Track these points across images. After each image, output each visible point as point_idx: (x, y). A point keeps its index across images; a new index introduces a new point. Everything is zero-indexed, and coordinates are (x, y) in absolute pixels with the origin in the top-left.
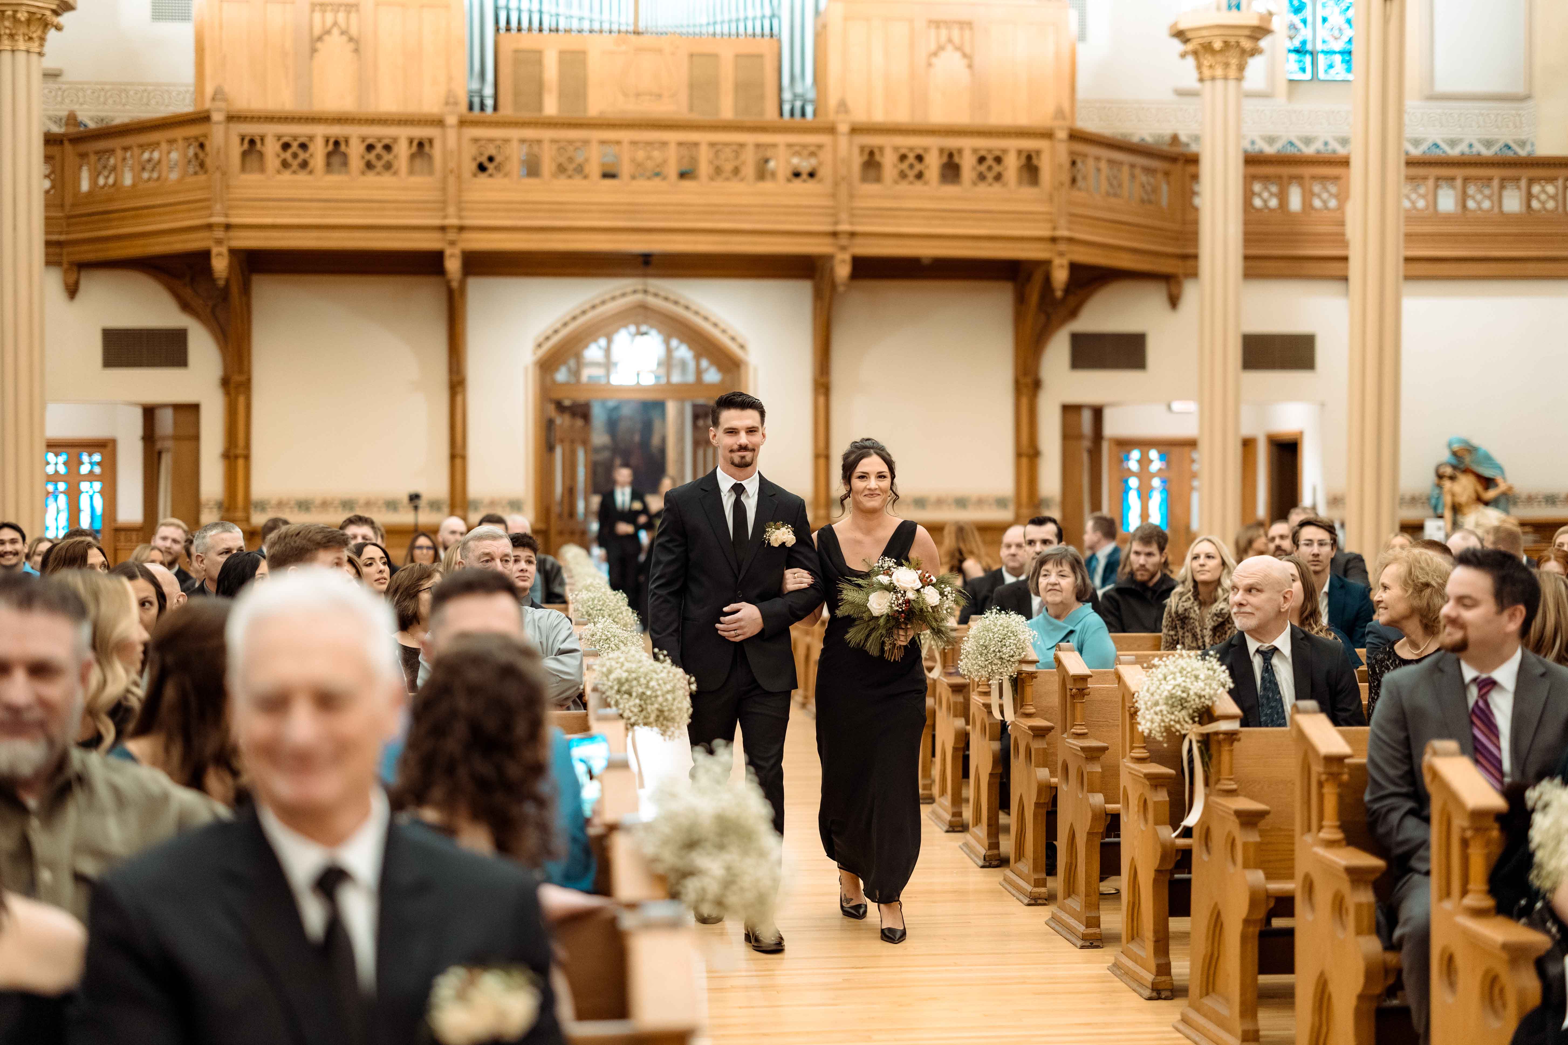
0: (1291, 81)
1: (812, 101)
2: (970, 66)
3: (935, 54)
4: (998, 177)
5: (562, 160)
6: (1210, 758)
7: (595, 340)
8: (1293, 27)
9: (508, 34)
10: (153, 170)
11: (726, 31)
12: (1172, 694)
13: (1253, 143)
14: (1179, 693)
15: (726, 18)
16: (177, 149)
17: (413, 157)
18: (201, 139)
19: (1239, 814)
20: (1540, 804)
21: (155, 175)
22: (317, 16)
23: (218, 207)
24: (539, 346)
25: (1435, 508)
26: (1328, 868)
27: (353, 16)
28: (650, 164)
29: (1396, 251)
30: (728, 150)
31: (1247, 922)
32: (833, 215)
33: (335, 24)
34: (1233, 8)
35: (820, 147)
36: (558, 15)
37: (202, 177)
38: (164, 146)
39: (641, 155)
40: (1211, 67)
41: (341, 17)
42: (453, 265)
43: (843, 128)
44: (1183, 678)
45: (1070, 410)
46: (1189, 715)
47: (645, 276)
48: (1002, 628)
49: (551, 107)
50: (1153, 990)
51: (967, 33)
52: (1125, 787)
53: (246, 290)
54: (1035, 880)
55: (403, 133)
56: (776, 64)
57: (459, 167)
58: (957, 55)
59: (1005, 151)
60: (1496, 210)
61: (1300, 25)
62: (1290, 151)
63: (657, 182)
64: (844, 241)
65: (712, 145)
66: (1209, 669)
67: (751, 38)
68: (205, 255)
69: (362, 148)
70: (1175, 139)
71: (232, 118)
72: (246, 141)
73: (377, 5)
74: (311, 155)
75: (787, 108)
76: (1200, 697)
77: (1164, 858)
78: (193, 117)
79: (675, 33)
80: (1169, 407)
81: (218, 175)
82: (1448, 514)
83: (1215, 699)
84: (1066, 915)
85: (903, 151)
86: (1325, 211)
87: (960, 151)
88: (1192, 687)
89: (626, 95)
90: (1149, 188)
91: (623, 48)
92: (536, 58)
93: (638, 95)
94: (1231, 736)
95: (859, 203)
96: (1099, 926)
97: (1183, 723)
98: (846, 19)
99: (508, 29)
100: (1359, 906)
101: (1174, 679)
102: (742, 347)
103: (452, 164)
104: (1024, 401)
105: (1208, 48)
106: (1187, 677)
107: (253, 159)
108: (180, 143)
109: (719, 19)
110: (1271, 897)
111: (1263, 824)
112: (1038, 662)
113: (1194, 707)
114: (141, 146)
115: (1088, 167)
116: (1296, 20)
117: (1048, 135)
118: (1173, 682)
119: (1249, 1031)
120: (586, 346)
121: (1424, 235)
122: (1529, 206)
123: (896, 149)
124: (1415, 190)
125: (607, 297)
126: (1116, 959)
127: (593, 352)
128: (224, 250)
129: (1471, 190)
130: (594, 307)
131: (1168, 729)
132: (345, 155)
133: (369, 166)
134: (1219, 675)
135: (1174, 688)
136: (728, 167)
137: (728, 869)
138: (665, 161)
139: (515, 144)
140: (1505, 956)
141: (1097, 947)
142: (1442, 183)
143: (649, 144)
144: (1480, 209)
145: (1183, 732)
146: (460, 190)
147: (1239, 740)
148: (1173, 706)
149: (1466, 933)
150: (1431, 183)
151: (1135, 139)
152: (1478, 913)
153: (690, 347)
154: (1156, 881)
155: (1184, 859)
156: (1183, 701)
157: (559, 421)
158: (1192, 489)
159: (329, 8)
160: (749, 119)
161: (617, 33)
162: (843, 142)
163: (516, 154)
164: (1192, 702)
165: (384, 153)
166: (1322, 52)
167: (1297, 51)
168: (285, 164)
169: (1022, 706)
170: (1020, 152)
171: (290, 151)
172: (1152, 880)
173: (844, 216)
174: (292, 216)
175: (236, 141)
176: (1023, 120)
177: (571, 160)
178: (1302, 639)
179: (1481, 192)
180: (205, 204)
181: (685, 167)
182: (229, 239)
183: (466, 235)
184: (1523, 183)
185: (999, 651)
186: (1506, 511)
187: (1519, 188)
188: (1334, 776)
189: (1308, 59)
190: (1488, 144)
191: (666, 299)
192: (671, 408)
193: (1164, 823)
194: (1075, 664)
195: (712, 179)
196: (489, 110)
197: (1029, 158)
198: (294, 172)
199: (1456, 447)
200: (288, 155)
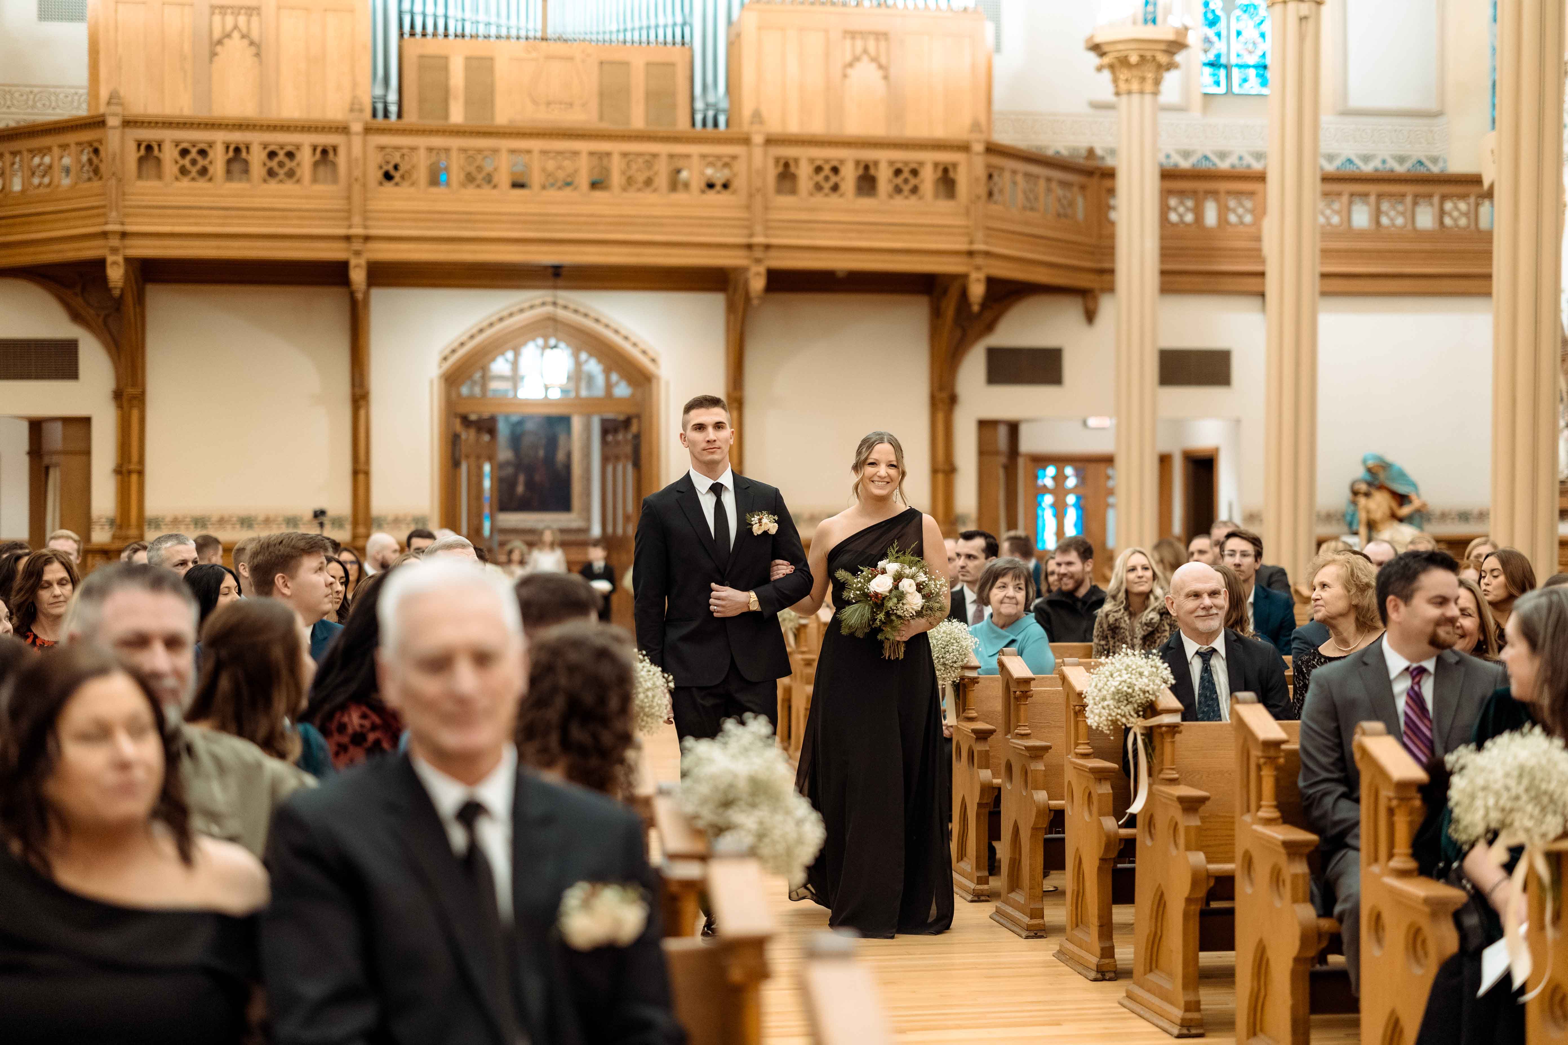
0: (1206, 94)
1: (724, 111)
2: (886, 77)
3: (850, 65)
4: (915, 190)
5: (472, 169)
6: (1153, 749)
7: (503, 354)
8: (1207, 40)
9: (412, 39)
10: (44, 176)
11: (636, 38)
12: (1118, 690)
13: (1168, 156)
14: (1125, 688)
15: (637, 25)
16: (69, 155)
17: (316, 164)
18: (96, 145)
19: (1181, 800)
20: (1457, 767)
21: (46, 180)
22: (217, 19)
23: (114, 214)
24: (445, 359)
25: (1350, 524)
26: (1266, 843)
27: (255, 19)
28: (561, 175)
29: (1312, 267)
30: (640, 160)
31: (1189, 900)
32: (747, 227)
33: (236, 27)
34: (1149, 23)
35: (734, 157)
36: (463, 20)
37: (96, 184)
38: (56, 151)
39: (551, 165)
40: (1127, 80)
41: (242, 20)
42: (358, 276)
43: (758, 139)
44: (1129, 675)
45: (985, 426)
46: (1134, 709)
47: (555, 287)
48: (945, 635)
49: (457, 115)
50: (1097, 971)
51: (883, 44)
52: (1069, 783)
53: (140, 300)
54: (978, 877)
55: (307, 140)
56: (688, 73)
57: (365, 175)
58: (873, 66)
59: (921, 164)
60: (1409, 227)
61: (1215, 39)
62: (1205, 165)
63: (567, 192)
64: (758, 254)
65: (625, 155)
66: (1152, 667)
67: (662, 46)
68: (100, 264)
69: (264, 155)
70: (1091, 152)
71: (128, 123)
72: (143, 148)
73: (279, 8)
74: (211, 162)
75: (699, 117)
76: (1144, 692)
77: (1108, 847)
78: (88, 121)
79: (584, 40)
80: (1085, 423)
81: (113, 182)
82: (1363, 530)
83: (1158, 694)
84: (1011, 908)
85: (818, 163)
86: (1242, 227)
87: (876, 163)
88: (1137, 683)
89: (535, 102)
90: (1065, 202)
91: (534, 55)
92: (442, 64)
93: (548, 104)
94: (1173, 729)
95: (774, 215)
96: (1043, 917)
97: (1129, 717)
98: (760, 28)
99: (412, 34)
100: (1295, 877)
101: (1120, 676)
102: (653, 360)
103: (357, 173)
104: (940, 416)
105: (1124, 62)
106: (1132, 674)
107: (150, 165)
108: (73, 147)
109: (629, 26)
110: (1212, 876)
111: (1203, 809)
112: (980, 667)
113: (1139, 701)
114: (30, 151)
115: (1004, 181)
116: (1211, 33)
117: (964, 148)
118: (1119, 679)
119: (1191, 1002)
120: (493, 359)
121: (1338, 251)
122: (1442, 223)
123: (811, 160)
124: (1329, 206)
125: (515, 309)
126: (1061, 946)
127: (500, 366)
128: (120, 259)
129: (1385, 206)
130: (501, 319)
131: (1114, 722)
132: (246, 162)
133: (271, 173)
134: (1161, 673)
135: (1120, 684)
136: (641, 178)
137: (761, 823)
138: (576, 171)
139: (422, 153)
140: (1427, 909)
141: (1041, 937)
142: (1357, 199)
143: (559, 153)
144: (1394, 225)
145: (1128, 725)
146: (365, 199)
147: (1180, 732)
148: (1119, 701)
149: (1392, 891)
150: (1345, 199)
151: (1050, 152)
152: (1402, 874)
153: (600, 361)
154: (1100, 869)
155: (1128, 848)
156: (1129, 696)
157: (464, 436)
158: (1108, 505)
159: (229, 11)
160: (662, 129)
161: (524, 40)
162: (758, 153)
163: (422, 163)
164: (1137, 697)
165: (286, 160)
166: (1237, 65)
167: (1212, 64)
168: (183, 171)
169: (964, 710)
170: (936, 165)
171: (188, 158)
172: (1096, 869)
173: (758, 228)
174: (190, 224)
175: (133, 146)
176: (939, 133)
177: (479, 169)
178: (1235, 641)
179: (1394, 208)
180: (99, 212)
181: (596, 177)
182: (125, 247)
183: (371, 245)
184: (1436, 200)
185: (943, 657)
186: (1420, 527)
187: (1432, 205)
188: (1271, 760)
189: (1222, 72)
190: (1401, 160)
191: (576, 311)
192: (577, 424)
193: (1108, 815)
194: (1018, 668)
195: (624, 189)
196: (393, 117)
197: (946, 171)
198: (193, 179)
199: (1370, 463)
200: (186, 162)
